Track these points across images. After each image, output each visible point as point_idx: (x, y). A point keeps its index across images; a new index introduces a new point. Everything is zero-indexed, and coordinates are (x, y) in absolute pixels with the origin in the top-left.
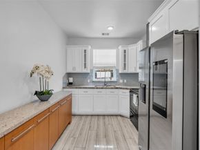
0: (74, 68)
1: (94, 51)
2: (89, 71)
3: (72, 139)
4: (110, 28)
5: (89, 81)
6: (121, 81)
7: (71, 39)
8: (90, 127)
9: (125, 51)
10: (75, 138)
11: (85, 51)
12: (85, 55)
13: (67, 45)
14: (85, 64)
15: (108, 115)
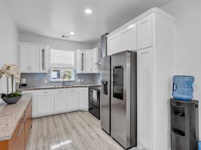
0: (29, 68)
1: (52, 51)
2: (47, 72)
3: (41, 139)
4: (72, 33)
5: (46, 81)
6: (79, 81)
7: (24, 34)
8: (55, 125)
9: (83, 54)
10: (44, 137)
11: (43, 50)
12: (43, 55)
13: (20, 41)
14: (43, 64)
15: (69, 113)
